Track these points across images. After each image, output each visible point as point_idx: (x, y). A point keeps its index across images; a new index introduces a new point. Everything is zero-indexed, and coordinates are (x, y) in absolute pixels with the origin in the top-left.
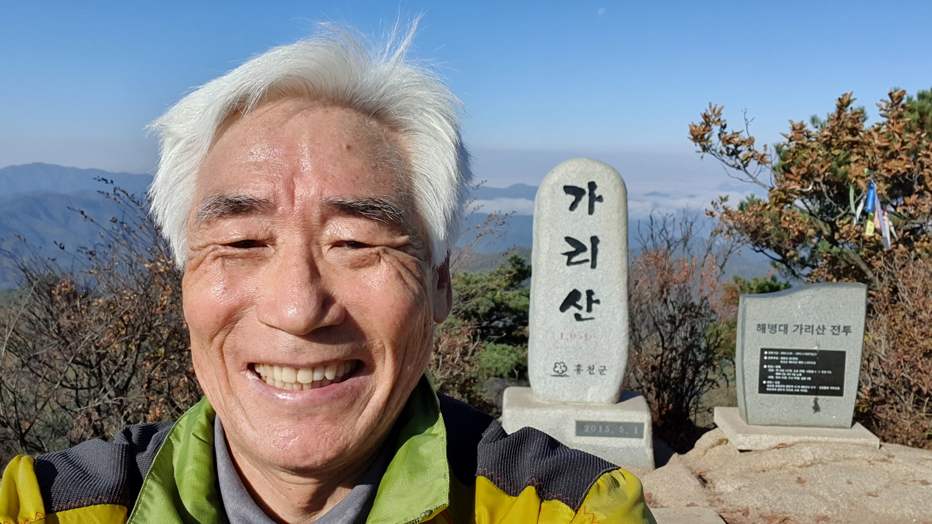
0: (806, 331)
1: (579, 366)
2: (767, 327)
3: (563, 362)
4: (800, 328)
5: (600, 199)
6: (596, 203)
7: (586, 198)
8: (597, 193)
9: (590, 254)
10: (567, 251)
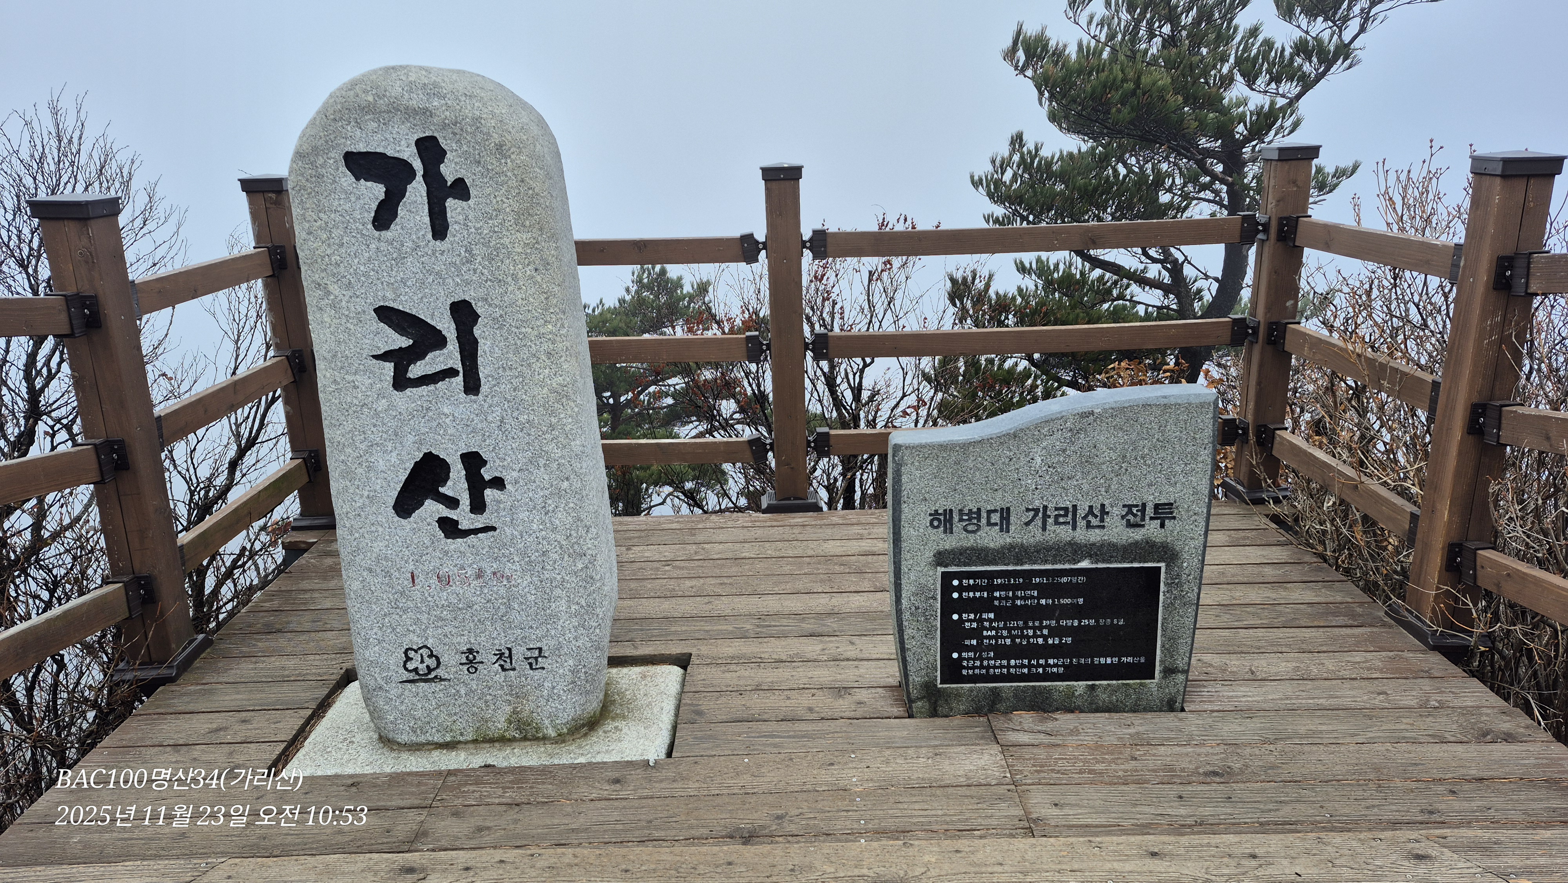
0: (1057, 523)
1: (470, 651)
2: (956, 518)
3: (426, 647)
4: (1040, 514)
5: (460, 189)
6: (450, 203)
7: (417, 191)
8: (449, 171)
9: (457, 355)
10: (389, 347)
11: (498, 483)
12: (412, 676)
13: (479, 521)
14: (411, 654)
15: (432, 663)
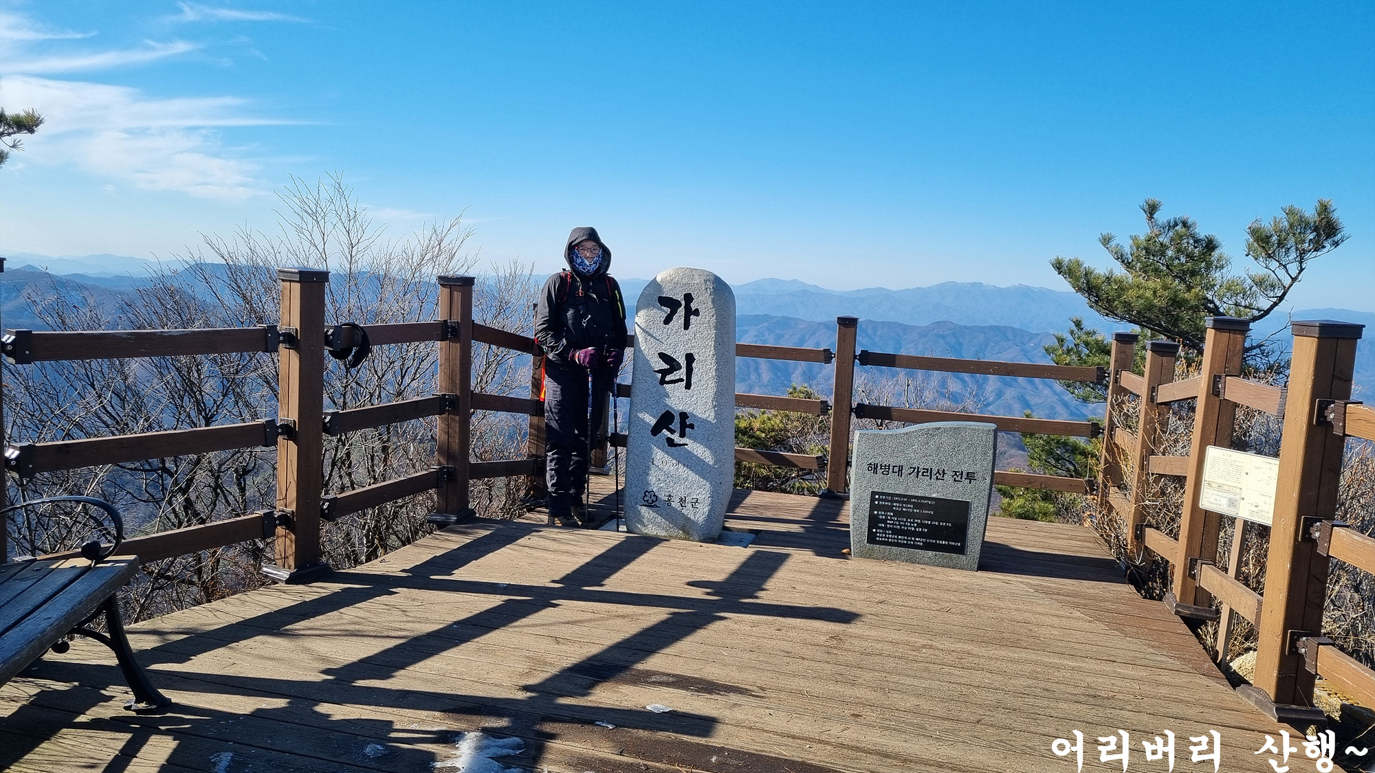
0: (923, 475)
1: (670, 496)
2: (879, 468)
3: (653, 491)
4: (916, 471)
5: (696, 313)
6: (692, 317)
7: (681, 311)
8: (693, 306)
9: (685, 373)
10: (660, 368)
11: (692, 426)
12: (646, 503)
13: (682, 441)
14: (647, 494)
15: (654, 498)
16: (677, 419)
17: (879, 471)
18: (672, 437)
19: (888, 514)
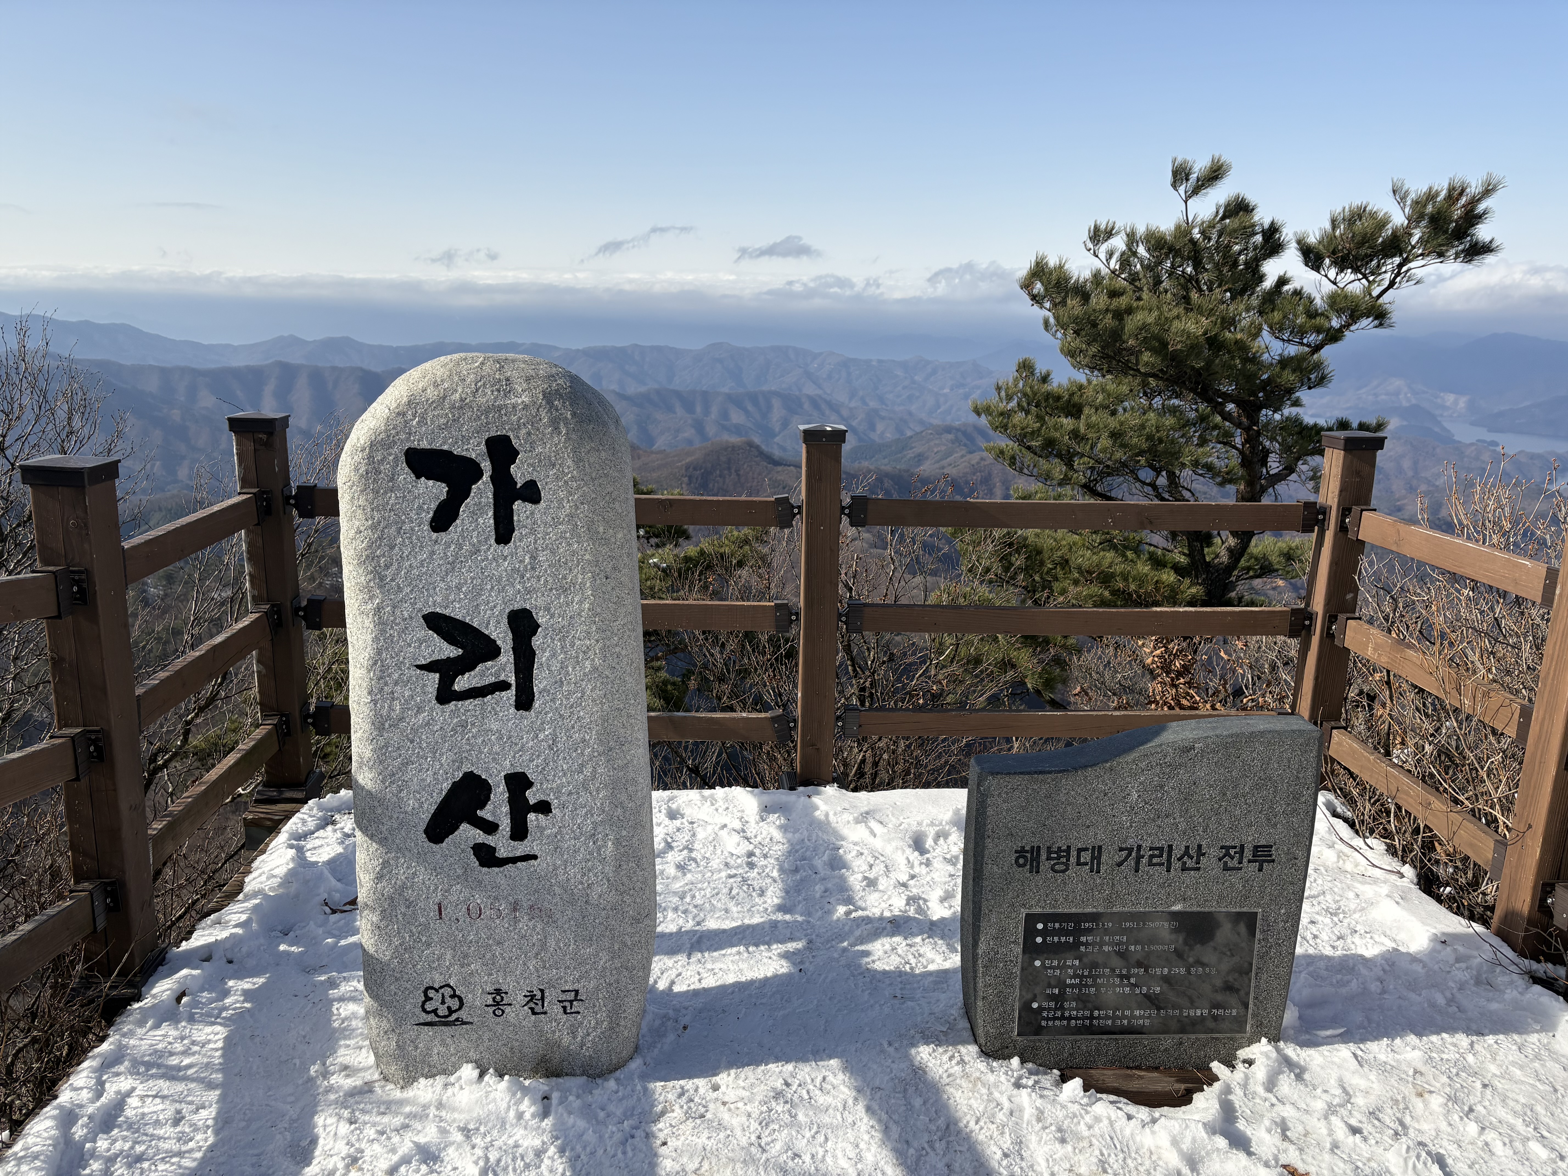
0: (1150, 864)
1: (498, 991)
2: (1044, 856)
3: (448, 986)
4: (1134, 856)
6: (517, 505)
7: (483, 490)
8: (520, 473)
9: (511, 667)
10: (436, 657)
11: (544, 807)
12: (431, 1018)
13: (521, 848)
14: (431, 994)
15: (454, 1004)
16: (500, 794)
17: (1045, 865)
18: (490, 840)
19: (1069, 963)
